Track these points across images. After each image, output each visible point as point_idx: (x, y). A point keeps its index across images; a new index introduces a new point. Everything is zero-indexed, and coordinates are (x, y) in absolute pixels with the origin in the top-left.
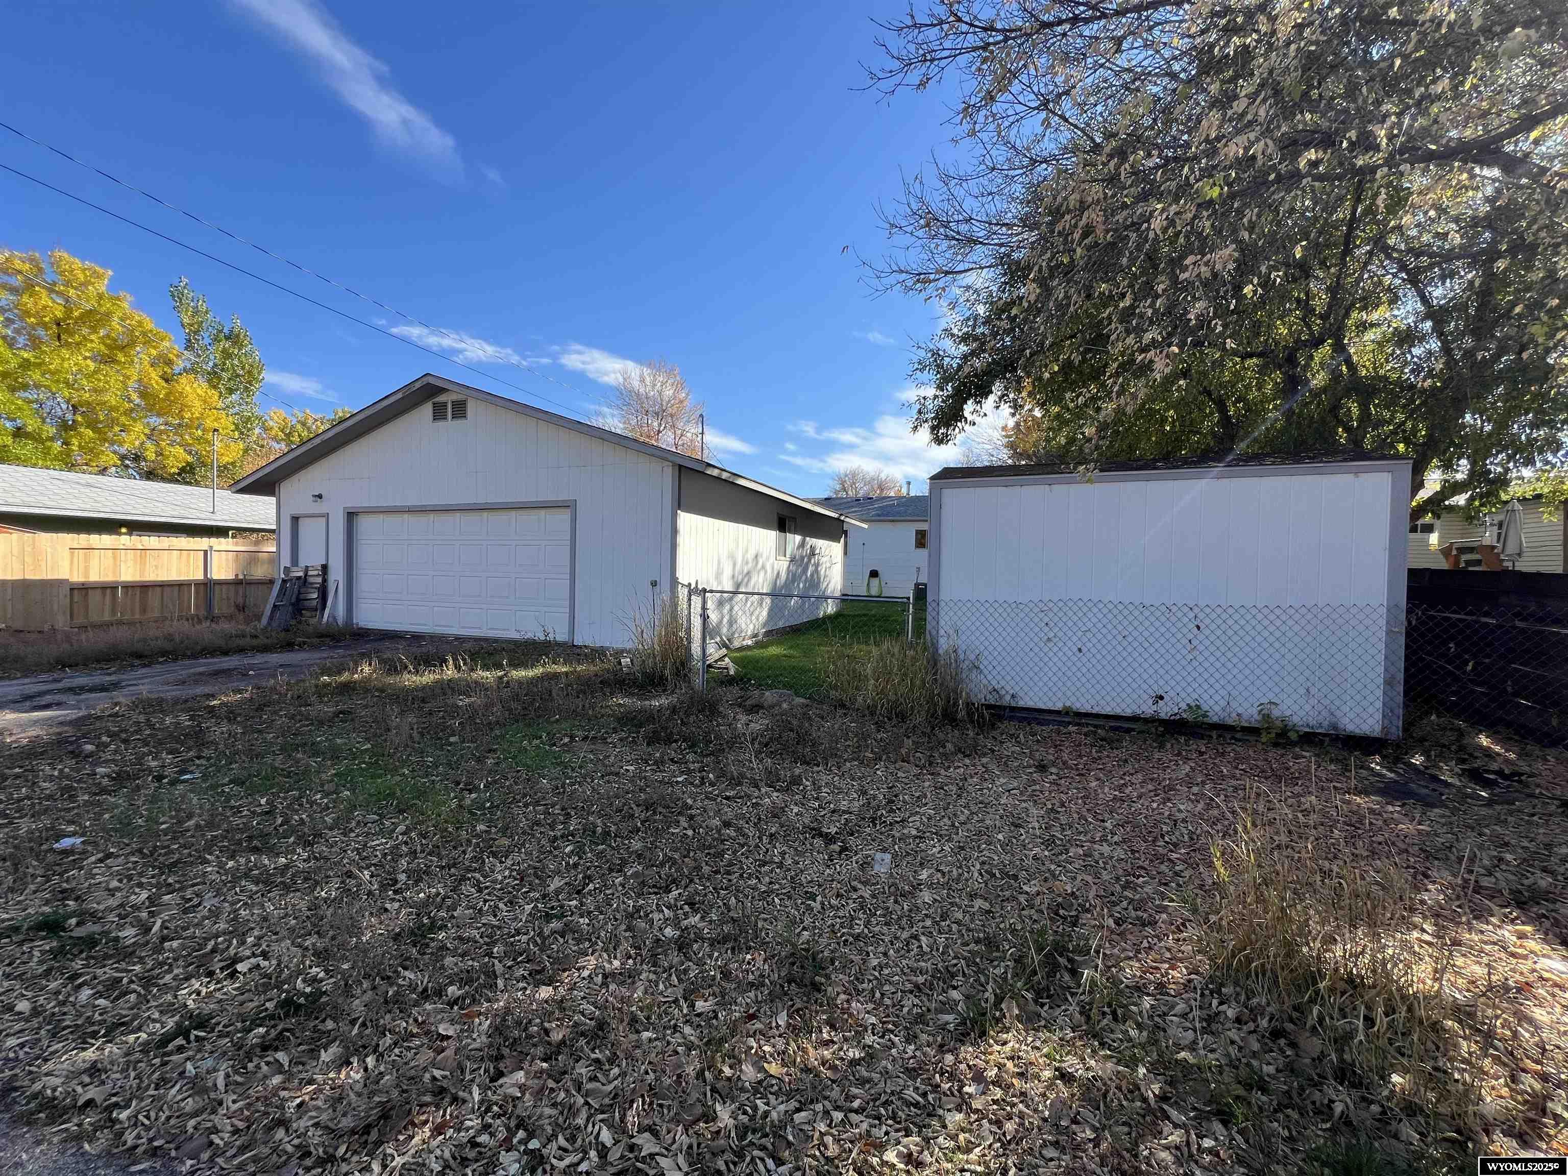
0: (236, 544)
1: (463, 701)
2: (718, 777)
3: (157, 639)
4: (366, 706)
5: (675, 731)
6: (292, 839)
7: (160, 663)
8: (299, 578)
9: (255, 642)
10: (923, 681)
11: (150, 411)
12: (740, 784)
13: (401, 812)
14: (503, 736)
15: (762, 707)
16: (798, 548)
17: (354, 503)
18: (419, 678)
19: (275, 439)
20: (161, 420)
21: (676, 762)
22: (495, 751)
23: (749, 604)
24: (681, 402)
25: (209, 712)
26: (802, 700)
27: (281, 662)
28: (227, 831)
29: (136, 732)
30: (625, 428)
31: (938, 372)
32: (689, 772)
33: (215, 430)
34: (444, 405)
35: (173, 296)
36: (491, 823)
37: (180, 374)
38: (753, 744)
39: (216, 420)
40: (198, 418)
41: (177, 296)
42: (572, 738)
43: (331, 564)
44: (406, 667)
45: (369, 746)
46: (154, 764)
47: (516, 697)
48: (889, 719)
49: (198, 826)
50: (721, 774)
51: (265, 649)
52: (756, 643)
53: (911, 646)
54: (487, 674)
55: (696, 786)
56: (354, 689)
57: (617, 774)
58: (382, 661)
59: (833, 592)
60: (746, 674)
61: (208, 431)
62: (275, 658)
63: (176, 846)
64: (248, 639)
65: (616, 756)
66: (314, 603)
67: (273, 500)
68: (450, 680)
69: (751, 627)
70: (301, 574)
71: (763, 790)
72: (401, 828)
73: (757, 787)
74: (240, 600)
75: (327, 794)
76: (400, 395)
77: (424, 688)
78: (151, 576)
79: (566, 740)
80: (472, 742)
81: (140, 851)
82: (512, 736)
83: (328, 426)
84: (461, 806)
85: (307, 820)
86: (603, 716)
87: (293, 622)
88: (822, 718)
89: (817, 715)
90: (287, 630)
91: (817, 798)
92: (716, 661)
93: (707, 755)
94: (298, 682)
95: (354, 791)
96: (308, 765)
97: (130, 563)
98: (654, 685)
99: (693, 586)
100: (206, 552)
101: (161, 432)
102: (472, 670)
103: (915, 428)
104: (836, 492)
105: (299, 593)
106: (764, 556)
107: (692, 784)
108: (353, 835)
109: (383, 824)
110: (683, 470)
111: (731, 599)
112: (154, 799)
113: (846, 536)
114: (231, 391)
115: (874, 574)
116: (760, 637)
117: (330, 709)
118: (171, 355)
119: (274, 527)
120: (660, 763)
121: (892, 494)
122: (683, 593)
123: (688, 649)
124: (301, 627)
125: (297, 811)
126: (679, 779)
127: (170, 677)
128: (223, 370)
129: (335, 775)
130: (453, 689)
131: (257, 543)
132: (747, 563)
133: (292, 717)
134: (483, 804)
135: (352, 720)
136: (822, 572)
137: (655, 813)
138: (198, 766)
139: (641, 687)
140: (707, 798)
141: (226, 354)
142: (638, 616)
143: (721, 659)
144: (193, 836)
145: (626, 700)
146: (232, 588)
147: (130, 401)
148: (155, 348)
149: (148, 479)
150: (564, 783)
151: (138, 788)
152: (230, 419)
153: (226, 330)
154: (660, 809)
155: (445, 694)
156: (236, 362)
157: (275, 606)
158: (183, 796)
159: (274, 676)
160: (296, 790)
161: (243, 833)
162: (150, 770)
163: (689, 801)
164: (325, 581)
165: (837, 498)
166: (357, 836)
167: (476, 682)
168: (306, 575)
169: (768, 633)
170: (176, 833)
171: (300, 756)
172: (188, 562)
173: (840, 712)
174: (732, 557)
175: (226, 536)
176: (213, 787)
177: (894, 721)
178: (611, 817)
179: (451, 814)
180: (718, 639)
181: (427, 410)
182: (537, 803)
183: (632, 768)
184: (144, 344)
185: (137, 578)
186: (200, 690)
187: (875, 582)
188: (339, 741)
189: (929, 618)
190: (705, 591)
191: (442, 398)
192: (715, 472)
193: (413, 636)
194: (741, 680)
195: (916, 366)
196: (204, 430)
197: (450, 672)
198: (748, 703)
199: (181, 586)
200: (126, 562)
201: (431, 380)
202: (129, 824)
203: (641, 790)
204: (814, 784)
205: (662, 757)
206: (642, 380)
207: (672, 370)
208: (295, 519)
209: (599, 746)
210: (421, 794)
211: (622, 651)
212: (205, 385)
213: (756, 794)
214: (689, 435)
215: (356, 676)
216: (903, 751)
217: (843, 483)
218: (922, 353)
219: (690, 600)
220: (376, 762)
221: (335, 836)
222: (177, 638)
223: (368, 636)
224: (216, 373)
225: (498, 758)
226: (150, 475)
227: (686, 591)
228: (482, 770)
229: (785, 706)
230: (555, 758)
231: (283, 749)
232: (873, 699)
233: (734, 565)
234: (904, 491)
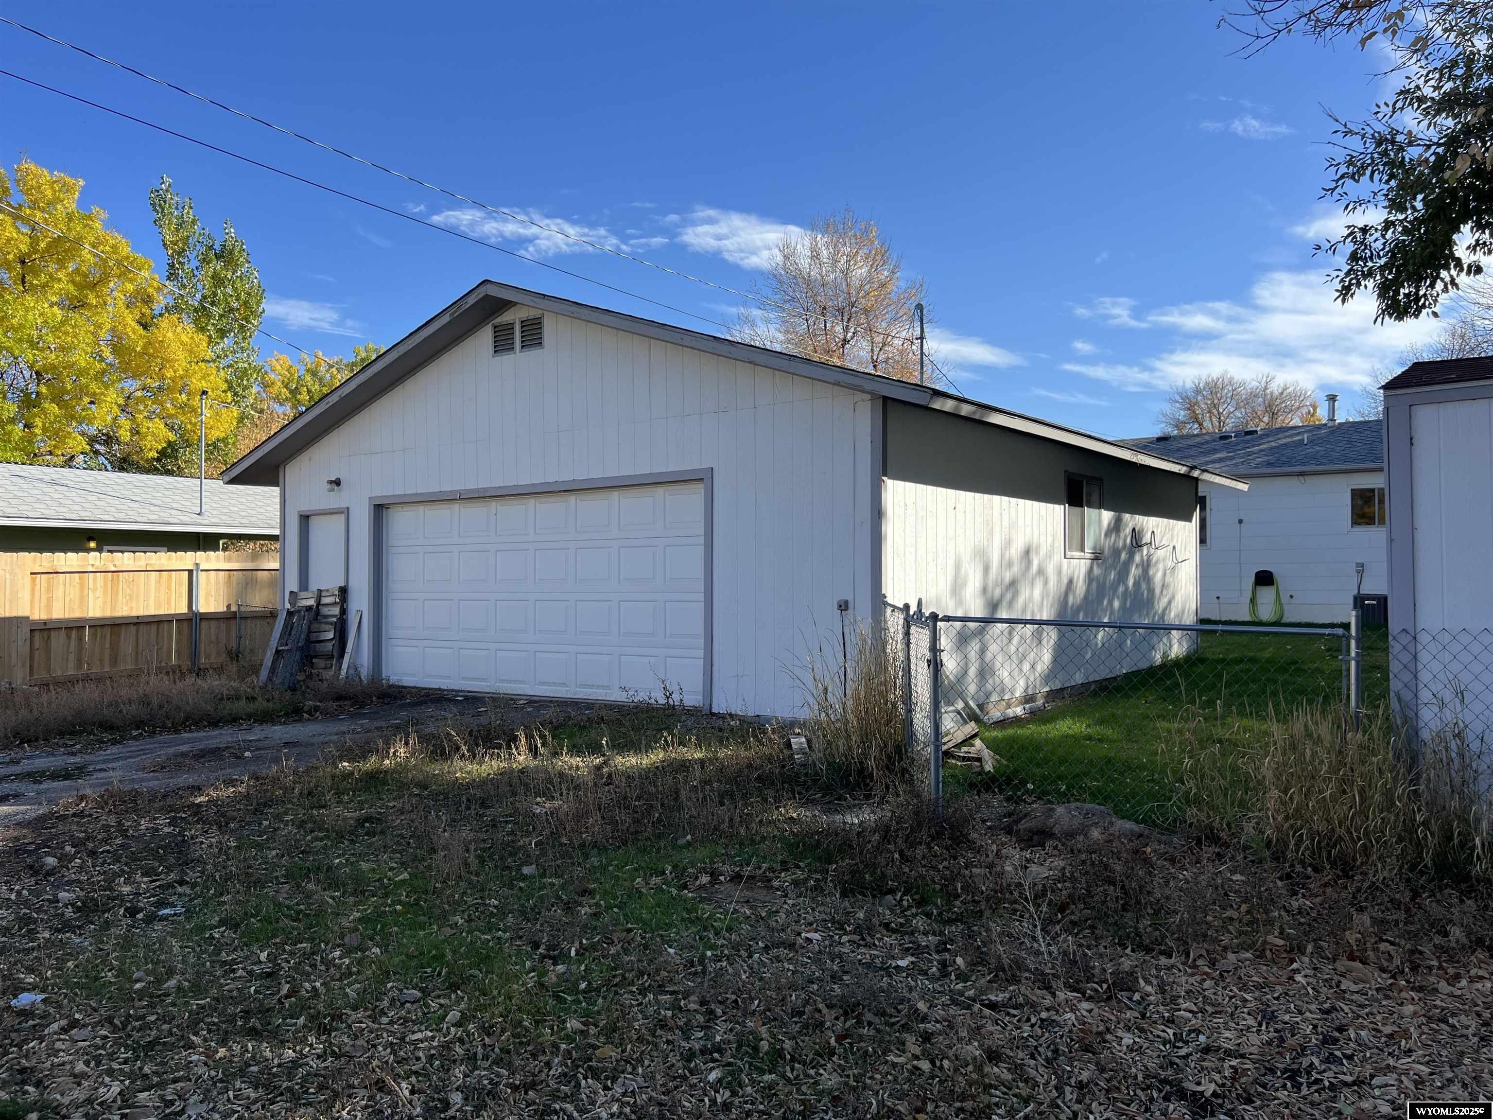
0: (229, 560)
1: (541, 806)
2: (972, 964)
3: (130, 702)
4: (402, 811)
5: (890, 872)
6: (302, 1020)
7: (135, 738)
8: (309, 609)
9: (252, 707)
10: (1389, 795)
11: (125, 371)
12: (1014, 980)
13: (454, 987)
14: (604, 868)
15: (1052, 836)
16: (1108, 534)
17: (383, 490)
18: (476, 767)
19: (277, 399)
20: (138, 384)
21: (894, 931)
22: (591, 893)
23: (1015, 640)
24: (883, 285)
25: (195, 814)
26: (1129, 825)
27: (287, 737)
28: (217, 1000)
29: (105, 841)
30: (788, 341)
31: (1392, 176)
32: (917, 950)
33: (204, 393)
34: (510, 327)
35: (154, 205)
36: (588, 1018)
37: (161, 315)
38: (1038, 906)
39: (204, 378)
40: (181, 378)
41: (159, 204)
42: (714, 875)
43: (353, 585)
44: (458, 748)
45: (405, 876)
46: (126, 889)
47: (623, 802)
48: (1316, 870)
49: (179, 988)
50: (979, 960)
51: (266, 718)
52: (1032, 712)
53: (1357, 723)
54: (576, 761)
55: (933, 979)
56: (384, 783)
57: (792, 946)
58: (424, 739)
59: (1179, 616)
60: (1016, 772)
61: (195, 394)
62: (278, 732)
63: (153, 1018)
64: (243, 703)
65: (788, 913)
66: (329, 646)
67: (276, 491)
68: (522, 771)
69: (1022, 683)
70: (311, 602)
71: (1061, 995)
72: (453, 1015)
73: (1048, 988)
74: (233, 644)
75: (348, 951)
76: (446, 319)
77: (484, 782)
78: (125, 609)
79: (705, 879)
80: (557, 876)
81: (110, 1020)
82: (619, 868)
83: (347, 375)
84: (542, 985)
85: (322, 990)
86: (764, 838)
87: (301, 677)
88: (1172, 860)
89: (1161, 856)
90: (293, 689)
91: (1170, 1021)
92: (958, 746)
93: (950, 922)
94: (307, 771)
95: (384, 946)
96: (323, 903)
97: (99, 593)
98: (851, 788)
99: (913, 609)
100: (190, 572)
101: (139, 400)
102: (555, 754)
103: (1345, 292)
104: (1179, 425)
105: (310, 632)
106: (1043, 551)
107: (925, 973)
108: (385, 1020)
109: (428, 1006)
110: (889, 402)
111: (981, 632)
112: (126, 944)
113: (1203, 509)
114: (222, 333)
115: (1264, 579)
116: (1040, 702)
117: (351, 815)
118: (150, 290)
119: (277, 532)
120: (865, 931)
121: (1296, 422)
122: (895, 622)
123: (908, 722)
124: (311, 684)
125: (308, 975)
126: (902, 963)
127: (147, 759)
128: (213, 304)
129: (360, 919)
130: (527, 785)
131: (255, 557)
132: (1010, 564)
133: (301, 825)
134: (576, 985)
135: (382, 832)
136: (1158, 578)
137: (859, 1023)
138: (180, 895)
139: (827, 789)
140: (954, 1002)
141: (218, 280)
142: (817, 665)
143: (968, 741)
144: (174, 1004)
145: (803, 811)
146: (223, 626)
147: (102, 360)
148: (131, 281)
149: (122, 469)
150: (702, 958)
151: (107, 925)
152: (222, 373)
153: (217, 247)
154: (868, 1016)
155: (514, 794)
156: (229, 290)
157: (278, 652)
158: (162, 941)
159: (277, 760)
160: (308, 940)
161: (236, 1005)
162: (121, 897)
163: (922, 1006)
164: (343, 611)
165: (1182, 437)
166: (391, 1023)
167: (561, 775)
168: (319, 604)
169: (1052, 695)
170: (154, 997)
171: (311, 886)
172: (169, 588)
173: (1207, 851)
174: (982, 556)
175: (216, 548)
176: (200, 929)
177: (1328, 875)
178: (784, 1024)
179: (527, 999)
180: (960, 705)
181: (485, 337)
182: (660, 989)
183: (816, 936)
184: (119, 277)
185: (108, 614)
186: (185, 779)
187: (1266, 594)
188: (364, 866)
189: (1395, 667)
190: (934, 617)
191: (506, 317)
192: (948, 405)
193: (467, 698)
194: (1009, 781)
195: (1343, 169)
196: (189, 394)
197: (522, 758)
198: (1023, 825)
199: (158, 622)
200: (95, 590)
201: (492, 291)
202: (96, 979)
203: (835, 978)
204: (1163, 992)
205: (868, 919)
206: (815, 256)
207: (866, 231)
208: (305, 519)
209: (761, 894)
210: (484, 960)
211: (793, 724)
212: (190, 328)
213: (1047, 1002)
214: (897, 342)
215: (387, 762)
216: (1352, 937)
217: (1190, 405)
218: (1355, 144)
219: (907, 634)
220: (417, 903)
221: (358, 1018)
222: (155, 701)
223: (403, 698)
224: (204, 308)
225: (597, 905)
226: (124, 464)
227: (900, 618)
228: (571, 924)
229: (1095, 834)
230: (689, 911)
231: (289, 876)
232: (1278, 829)
233: (986, 569)
234: (1322, 414)
